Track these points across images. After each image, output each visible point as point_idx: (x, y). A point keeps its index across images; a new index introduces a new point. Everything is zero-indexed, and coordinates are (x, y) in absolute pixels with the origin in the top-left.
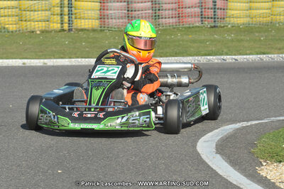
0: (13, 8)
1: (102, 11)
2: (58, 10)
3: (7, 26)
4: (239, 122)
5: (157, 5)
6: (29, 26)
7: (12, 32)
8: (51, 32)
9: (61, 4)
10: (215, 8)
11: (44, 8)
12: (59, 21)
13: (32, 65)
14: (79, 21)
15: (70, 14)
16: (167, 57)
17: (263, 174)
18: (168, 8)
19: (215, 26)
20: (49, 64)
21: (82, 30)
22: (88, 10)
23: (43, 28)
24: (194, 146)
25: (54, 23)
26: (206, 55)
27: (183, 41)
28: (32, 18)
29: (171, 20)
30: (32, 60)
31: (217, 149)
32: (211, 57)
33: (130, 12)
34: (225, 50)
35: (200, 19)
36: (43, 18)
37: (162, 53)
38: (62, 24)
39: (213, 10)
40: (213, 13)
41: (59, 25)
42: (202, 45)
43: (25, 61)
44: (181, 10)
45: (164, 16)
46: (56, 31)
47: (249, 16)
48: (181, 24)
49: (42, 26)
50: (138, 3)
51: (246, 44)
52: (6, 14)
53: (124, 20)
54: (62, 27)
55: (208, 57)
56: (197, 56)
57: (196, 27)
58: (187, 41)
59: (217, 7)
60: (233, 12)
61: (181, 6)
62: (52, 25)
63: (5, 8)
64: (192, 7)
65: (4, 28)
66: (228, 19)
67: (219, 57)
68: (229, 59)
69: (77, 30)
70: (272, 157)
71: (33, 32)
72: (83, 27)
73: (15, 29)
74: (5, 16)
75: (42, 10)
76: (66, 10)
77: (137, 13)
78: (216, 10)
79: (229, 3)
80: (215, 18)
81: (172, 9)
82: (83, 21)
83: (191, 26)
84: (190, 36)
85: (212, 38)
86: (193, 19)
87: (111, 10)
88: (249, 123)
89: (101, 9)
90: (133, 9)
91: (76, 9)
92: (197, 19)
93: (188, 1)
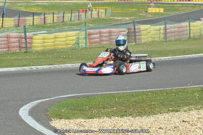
4: (40, 99)
17: (53, 125)
19: (26, 52)
24: (18, 112)
26: (22, 66)
27: (10, 60)
29: (4, 50)
31: (29, 113)
34: (32, 64)
35: (19, 48)
39: (25, 44)
42: (20, 61)
47: (44, 46)
48: (10, 51)
51: (42, 60)
55: (24, 67)
57: (17, 52)
58: (13, 60)
59: (27, 42)
60: (35, 44)
64: (15, 42)
66: (33, 48)
67: (29, 67)
68: (34, 68)
70: (57, 116)
78: (27, 44)
79: (33, 40)
80: (26, 48)
83: (15, 52)
84: (14, 57)
85: (25, 58)
86: (15, 49)
88: (45, 100)
92: (17, 49)
93: (12, 40)
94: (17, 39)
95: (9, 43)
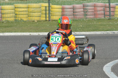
0: (25, 11)
1: (63, 12)
2: (44, 12)
3: (23, 19)
5: (86, 10)
6: (32, 19)
7: (25, 21)
8: (41, 21)
9: (46, 10)
10: (110, 11)
11: (38, 11)
12: (45, 17)
13: (34, 35)
14: (53, 17)
15: (49, 14)
16: (90, 31)
18: (90, 11)
19: (110, 19)
20: (41, 34)
21: (54, 20)
22: (57, 12)
23: (38, 20)
24: (102, 69)
25: (42, 17)
26: (106, 31)
27: (97, 25)
28: (33, 15)
29: (91, 16)
30: (34, 33)
31: (112, 70)
32: (109, 32)
33: (74, 13)
34: (114, 29)
35: (104, 16)
36: (38, 15)
37: (88, 30)
38: (46, 18)
39: (109, 12)
40: (109, 13)
41: (45, 18)
42: (104, 26)
43: (31, 33)
44: (95, 12)
45: (89, 15)
46: (43, 21)
48: (96, 18)
49: (38, 18)
50: (78, 9)
52: (23, 14)
53: (72, 16)
54: (46, 19)
55: (108, 32)
56: (102, 31)
57: (102, 19)
58: (98, 25)
59: (111, 11)
60: (117, 13)
61: (96, 11)
62: (42, 18)
63: (22, 11)
64: (100, 11)
65: (22, 20)
66: (115, 16)
67: (112, 32)
68: (116, 32)
69: (52, 20)
71: (34, 21)
72: (55, 19)
73: (26, 20)
74: (22, 15)
75: (38, 12)
76: (48, 12)
77: (77, 13)
78: (110, 12)
79: (116, 9)
80: (110, 15)
81: (92, 12)
82: (55, 17)
83: (100, 18)
84: (100, 23)
85: (109, 24)
86: (101, 16)
87: (66, 12)
89: (62, 12)
90: (76, 12)
91: (51, 12)
92: (102, 16)
93: (99, 9)
94: (102, 8)
95: (95, 11)
